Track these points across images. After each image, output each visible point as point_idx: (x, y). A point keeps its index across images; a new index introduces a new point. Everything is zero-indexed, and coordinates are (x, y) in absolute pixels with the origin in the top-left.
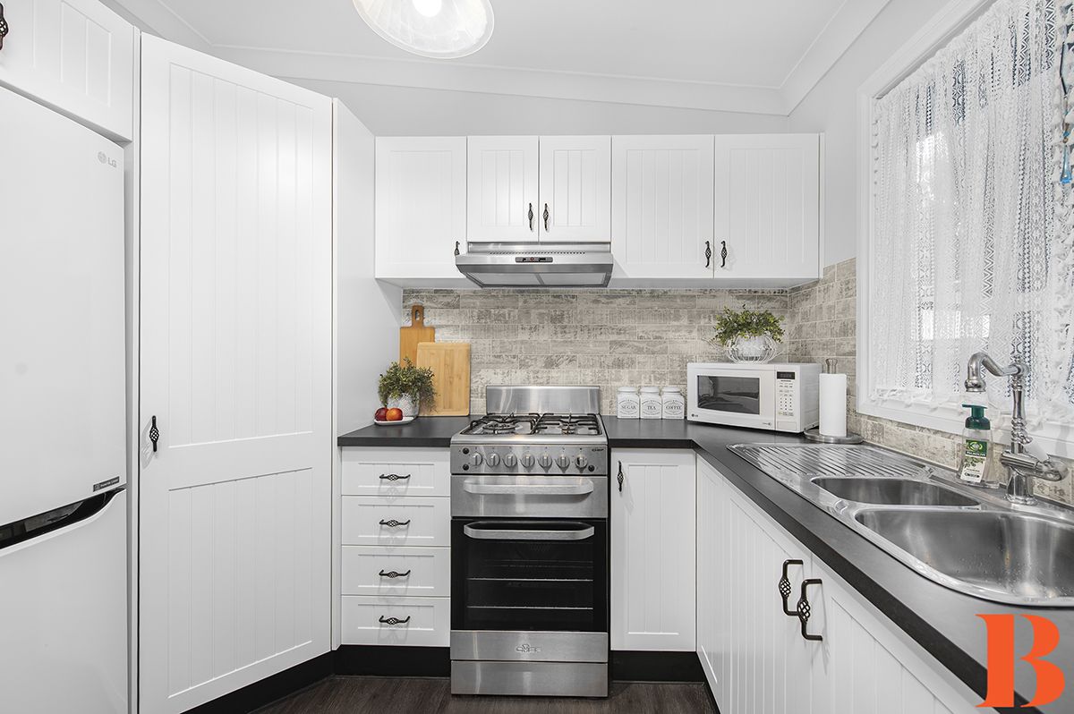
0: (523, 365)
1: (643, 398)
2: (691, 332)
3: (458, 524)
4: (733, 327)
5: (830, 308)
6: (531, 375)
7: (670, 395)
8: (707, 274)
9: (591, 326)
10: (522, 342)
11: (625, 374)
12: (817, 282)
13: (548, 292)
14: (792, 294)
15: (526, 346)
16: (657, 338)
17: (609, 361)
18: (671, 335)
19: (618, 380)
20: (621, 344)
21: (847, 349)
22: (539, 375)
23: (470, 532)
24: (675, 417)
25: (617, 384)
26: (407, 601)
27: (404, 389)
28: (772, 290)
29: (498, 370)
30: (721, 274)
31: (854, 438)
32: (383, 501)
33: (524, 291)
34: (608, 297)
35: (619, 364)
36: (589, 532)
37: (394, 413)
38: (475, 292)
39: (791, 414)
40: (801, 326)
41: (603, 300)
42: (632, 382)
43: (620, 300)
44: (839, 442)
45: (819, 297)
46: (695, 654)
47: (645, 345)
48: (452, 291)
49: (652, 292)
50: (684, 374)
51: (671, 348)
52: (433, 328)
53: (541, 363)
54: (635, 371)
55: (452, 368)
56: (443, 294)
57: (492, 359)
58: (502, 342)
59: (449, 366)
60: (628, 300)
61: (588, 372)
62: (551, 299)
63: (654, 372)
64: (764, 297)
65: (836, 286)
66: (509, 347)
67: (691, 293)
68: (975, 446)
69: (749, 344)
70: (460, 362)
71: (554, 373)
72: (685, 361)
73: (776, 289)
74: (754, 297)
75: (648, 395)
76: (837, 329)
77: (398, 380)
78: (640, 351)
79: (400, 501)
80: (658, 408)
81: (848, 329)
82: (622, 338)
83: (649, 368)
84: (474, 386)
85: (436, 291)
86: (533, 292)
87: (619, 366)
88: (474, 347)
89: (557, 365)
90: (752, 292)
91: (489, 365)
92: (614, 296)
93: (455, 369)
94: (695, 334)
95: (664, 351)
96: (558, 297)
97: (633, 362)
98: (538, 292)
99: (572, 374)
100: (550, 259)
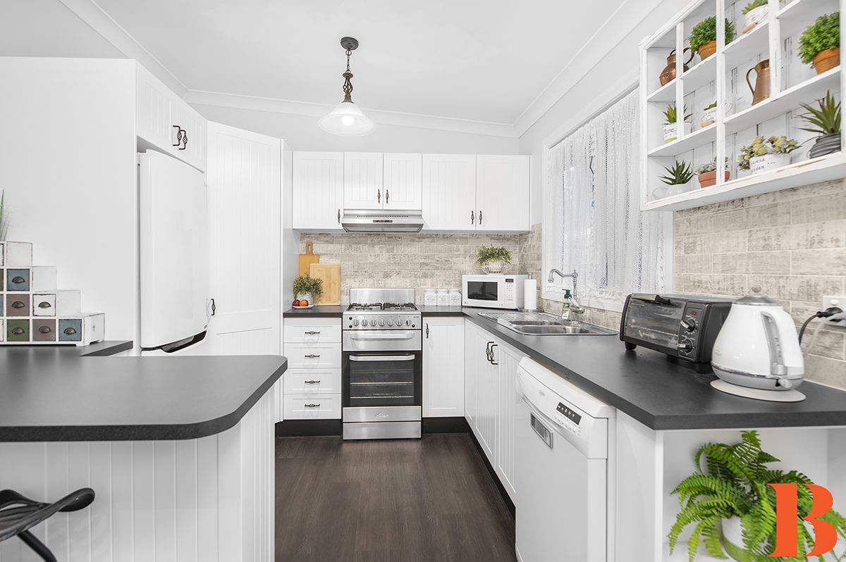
0: (371, 277)
1: (439, 295)
2: (465, 258)
3: (346, 355)
4: (486, 256)
5: (534, 246)
6: (375, 282)
7: (454, 293)
8: (472, 228)
9: (410, 254)
10: (370, 263)
11: (428, 281)
12: (529, 232)
13: (385, 235)
14: (520, 237)
15: (373, 265)
16: (446, 261)
17: (420, 274)
18: (454, 259)
19: (425, 284)
20: (427, 264)
21: (539, 268)
22: (380, 282)
23: (352, 358)
24: (456, 304)
25: (424, 287)
26: (318, 397)
27: (308, 289)
28: (510, 234)
29: (356, 280)
30: (480, 228)
31: (540, 310)
32: (306, 345)
33: (370, 234)
34: (419, 238)
35: (425, 276)
36: (412, 357)
37: (304, 302)
38: (342, 235)
39: (512, 300)
40: (523, 255)
41: (417, 240)
42: (432, 286)
43: (426, 239)
44: (534, 311)
45: (530, 240)
46: (464, 417)
47: (439, 265)
48: (329, 234)
49: (444, 235)
50: (461, 281)
51: (454, 267)
52: (319, 255)
53: (381, 275)
54: (434, 280)
55: (330, 278)
56: (324, 235)
57: (353, 273)
58: (358, 263)
59: (329, 277)
60: (431, 239)
61: (408, 280)
62: (387, 239)
63: (445, 280)
64: (505, 239)
65: (536, 235)
66: (362, 266)
67: (465, 236)
68: (566, 305)
69: (494, 264)
70: (334, 274)
71: (388, 280)
72: (461, 273)
73: (512, 234)
74: (499, 239)
75: (442, 293)
76: (536, 258)
77: (305, 284)
78: (437, 268)
79: (314, 345)
80: (447, 300)
81: (539, 258)
82: (427, 261)
83: (442, 278)
84: (342, 289)
85: (320, 234)
86: (377, 234)
88: (342, 266)
89: (390, 277)
90: (499, 236)
91: (350, 277)
92: (422, 237)
93: (332, 278)
94: (467, 259)
95: (450, 268)
96: (391, 237)
97: (433, 275)
98: (379, 234)
99: (398, 281)
100: (392, 221)
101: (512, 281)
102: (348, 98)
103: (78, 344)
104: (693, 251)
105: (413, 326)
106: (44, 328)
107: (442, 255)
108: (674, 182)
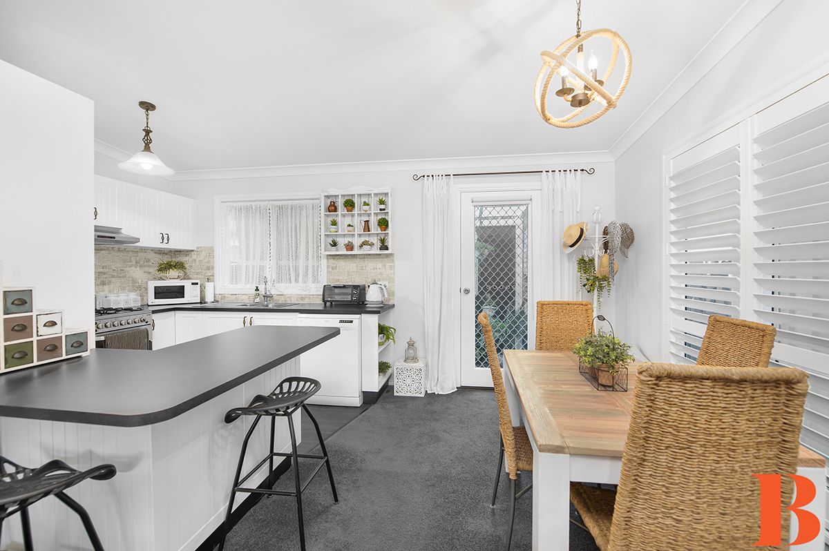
4: (165, 267)
5: (200, 261)
16: (121, 270)
18: (128, 269)
20: (104, 273)
43: (103, 252)
45: (194, 256)
47: (116, 274)
54: (112, 286)
60: (108, 252)
65: (204, 254)
68: (257, 295)
69: (174, 273)
76: (204, 268)
78: (114, 276)
81: (210, 268)
82: (104, 270)
87: (103, 285)
94: (138, 268)
97: (110, 282)
100: (114, 238)
101: (197, 284)
102: (147, 148)
103: (83, 354)
104: (336, 269)
105: (147, 322)
106: (51, 347)
107: (118, 265)
108: (332, 246)
